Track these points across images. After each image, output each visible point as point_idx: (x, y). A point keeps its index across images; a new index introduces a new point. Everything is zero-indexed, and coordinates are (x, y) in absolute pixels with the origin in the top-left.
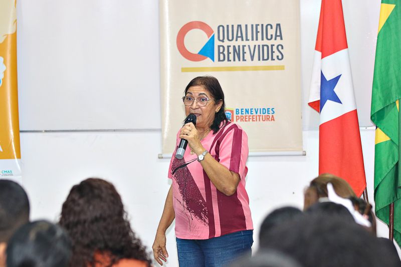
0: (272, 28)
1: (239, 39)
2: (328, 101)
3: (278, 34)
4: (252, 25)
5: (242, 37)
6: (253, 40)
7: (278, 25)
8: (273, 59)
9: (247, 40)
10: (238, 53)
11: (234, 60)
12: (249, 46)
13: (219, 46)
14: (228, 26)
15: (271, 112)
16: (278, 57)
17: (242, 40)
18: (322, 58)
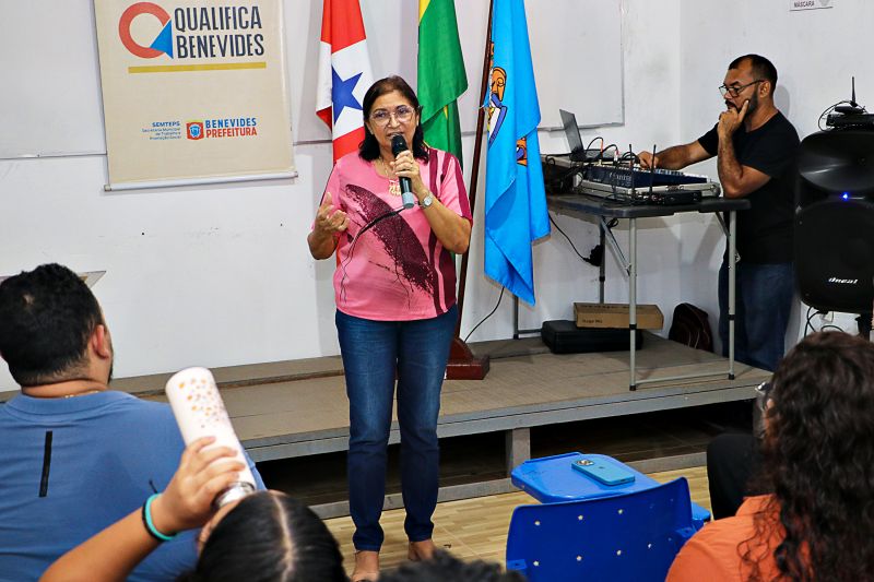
0: (246, 12)
1: (205, 27)
2: (345, 108)
3: (256, 20)
4: (221, 9)
5: (208, 24)
6: (222, 28)
7: (255, 8)
8: (250, 54)
9: (215, 28)
10: (204, 47)
11: (200, 56)
12: (218, 37)
13: (178, 37)
14: (188, 9)
15: (252, 123)
16: (256, 51)
17: (209, 28)
18: (332, 52)
